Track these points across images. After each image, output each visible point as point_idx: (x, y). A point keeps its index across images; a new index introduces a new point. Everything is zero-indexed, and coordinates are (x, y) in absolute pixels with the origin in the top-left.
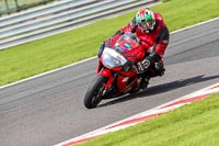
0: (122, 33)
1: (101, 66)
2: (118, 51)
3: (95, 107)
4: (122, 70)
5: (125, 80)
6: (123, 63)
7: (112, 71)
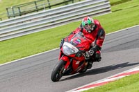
0: (74, 33)
1: (62, 54)
2: (73, 44)
3: (58, 81)
4: (76, 56)
5: (78, 63)
6: (76, 52)
7: (69, 57)
